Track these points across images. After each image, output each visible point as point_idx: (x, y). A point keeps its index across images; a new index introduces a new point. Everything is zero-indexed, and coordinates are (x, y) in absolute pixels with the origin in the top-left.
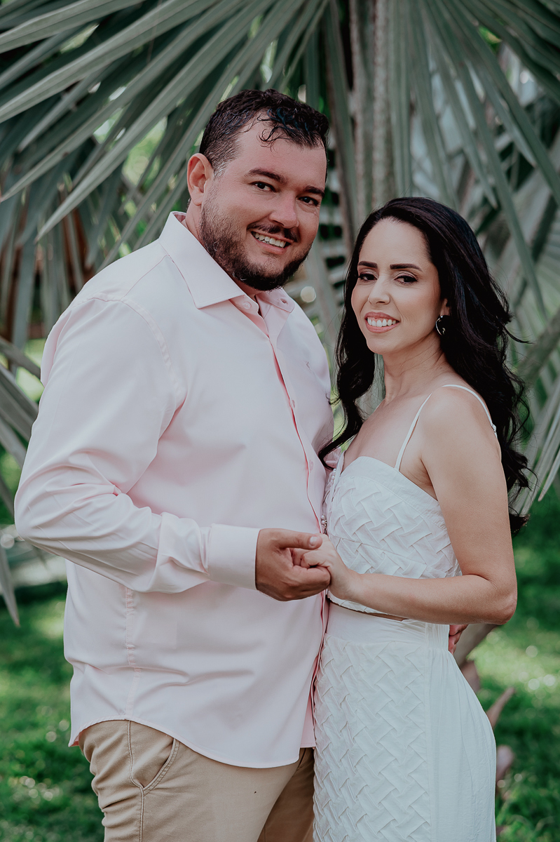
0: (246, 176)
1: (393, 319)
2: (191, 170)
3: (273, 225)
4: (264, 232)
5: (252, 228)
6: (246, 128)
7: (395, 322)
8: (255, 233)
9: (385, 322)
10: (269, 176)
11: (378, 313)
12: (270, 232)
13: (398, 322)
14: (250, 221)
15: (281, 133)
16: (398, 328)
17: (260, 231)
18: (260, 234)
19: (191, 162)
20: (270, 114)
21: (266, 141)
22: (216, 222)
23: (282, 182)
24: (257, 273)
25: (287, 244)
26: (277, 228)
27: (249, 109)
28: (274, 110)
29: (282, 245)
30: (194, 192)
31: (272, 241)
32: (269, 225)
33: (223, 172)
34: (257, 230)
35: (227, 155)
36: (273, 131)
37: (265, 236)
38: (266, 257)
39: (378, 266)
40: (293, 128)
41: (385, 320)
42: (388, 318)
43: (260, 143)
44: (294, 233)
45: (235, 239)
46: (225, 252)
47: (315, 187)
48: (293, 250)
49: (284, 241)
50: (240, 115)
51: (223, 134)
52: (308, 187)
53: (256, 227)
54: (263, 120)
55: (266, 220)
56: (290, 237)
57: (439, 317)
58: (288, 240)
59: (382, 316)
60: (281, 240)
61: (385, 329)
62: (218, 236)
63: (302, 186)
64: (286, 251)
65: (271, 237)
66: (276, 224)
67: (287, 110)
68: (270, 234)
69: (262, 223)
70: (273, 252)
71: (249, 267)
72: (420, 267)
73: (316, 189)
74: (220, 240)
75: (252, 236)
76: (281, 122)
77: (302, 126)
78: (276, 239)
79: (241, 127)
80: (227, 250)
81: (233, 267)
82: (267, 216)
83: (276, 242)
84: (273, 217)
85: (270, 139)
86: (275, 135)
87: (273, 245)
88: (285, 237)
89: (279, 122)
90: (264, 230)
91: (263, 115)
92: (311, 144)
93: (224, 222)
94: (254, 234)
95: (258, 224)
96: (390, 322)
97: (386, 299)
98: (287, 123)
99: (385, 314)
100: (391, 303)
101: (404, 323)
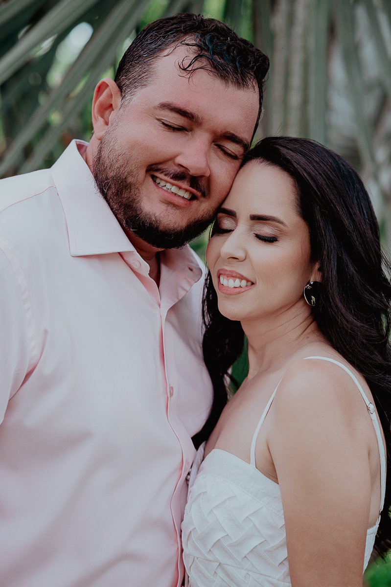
0: (155, 108)
1: (248, 281)
2: (97, 97)
3: (178, 170)
4: (166, 178)
5: (153, 169)
6: (166, 52)
7: (249, 284)
8: (157, 177)
9: (237, 283)
10: (180, 114)
11: (230, 271)
12: (172, 178)
13: (253, 284)
14: (151, 160)
15: (205, 63)
16: (253, 291)
17: (162, 176)
18: (161, 179)
19: (99, 88)
20: (198, 40)
21: (185, 69)
22: (111, 156)
23: (196, 122)
24: (151, 224)
25: (193, 198)
26: (182, 175)
27: (177, 32)
28: (203, 35)
29: (187, 196)
30: (98, 124)
31: (174, 189)
32: (173, 169)
33: (131, 99)
34: (158, 174)
35: (140, 82)
36: (196, 59)
37: (167, 182)
38: (163, 207)
39: (238, 215)
40: (222, 61)
41: (238, 281)
42: (242, 278)
43: (178, 71)
44: (203, 183)
45: (130, 180)
46: (117, 194)
47: (236, 134)
48: (199, 206)
49: (191, 193)
50: (164, 37)
51: (140, 56)
52: (227, 132)
53: (157, 170)
54: (188, 45)
55: (170, 163)
56: (197, 188)
57: (309, 283)
58: (194, 191)
59: (234, 275)
60: (186, 190)
61: (237, 290)
62: (111, 174)
63: (219, 130)
64: (190, 205)
65: (173, 185)
66: (182, 169)
67: (218, 39)
68: (172, 181)
69: (166, 167)
70: (172, 201)
71: (142, 216)
72: (285, 222)
73: (236, 137)
74: (113, 179)
75: (151, 180)
76: (208, 50)
77: (233, 61)
78: (180, 188)
79: (162, 50)
80: (119, 193)
81: (125, 214)
82: (172, 159)
83: (180, 191)
84: (179, 160)
85: (190, 69)
86: (197, 65)
87: (176, 194)
88: (190, 186)
89: (206, 51)
90: (166, 175)
91: (190, 39)
92: (241, 83)
93: (120, 158)
94: (154, 178)
95: (160, 166)
96: (244, 283)
97: (240, 254)
98: (214, 53)
99: (237, 273)
100: (247, 260)
101: (260, 286)
